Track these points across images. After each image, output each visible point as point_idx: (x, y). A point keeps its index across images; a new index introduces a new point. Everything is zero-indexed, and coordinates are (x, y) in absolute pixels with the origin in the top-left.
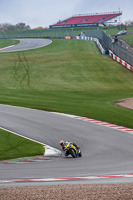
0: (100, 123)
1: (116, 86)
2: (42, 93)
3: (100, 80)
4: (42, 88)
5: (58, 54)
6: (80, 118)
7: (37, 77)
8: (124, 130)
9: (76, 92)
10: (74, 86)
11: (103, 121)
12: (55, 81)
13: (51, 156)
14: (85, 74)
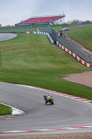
0: (51, 92)
1: (61, 66)
2: (10, 71)
3: (50, 62)
5: (21, 44)
6: (36, 88)
7: (7, 60)
8: (67, 96)
9: (34, 70)
10: (32, 66)
11: (53, 90)
12: (20, 63)
13: (17, 115)
14: (40, 58)
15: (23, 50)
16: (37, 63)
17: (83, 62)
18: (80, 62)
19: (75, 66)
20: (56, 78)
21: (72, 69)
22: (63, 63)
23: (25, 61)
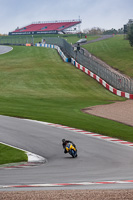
0: (75, 131)
1: (80, 94)
3: (64, 87)
4: (7, 95)
6: (54, 125)
7: (2, 83)
8: (100, 137)
9: (42, 99)
10: (38, 93)
11: (77, 128)
13: (35, 163)
14: (49, 81)
15: (24, 70)
16: (44, 88)
17: (111, 88)
18: (107, 88)
19: (100, 93)
20: (76, 110)
21: (96, 98)
22: (83, 89)
23: (28, 85)
